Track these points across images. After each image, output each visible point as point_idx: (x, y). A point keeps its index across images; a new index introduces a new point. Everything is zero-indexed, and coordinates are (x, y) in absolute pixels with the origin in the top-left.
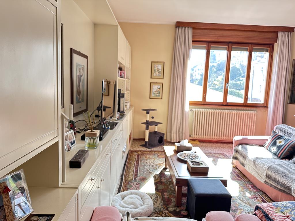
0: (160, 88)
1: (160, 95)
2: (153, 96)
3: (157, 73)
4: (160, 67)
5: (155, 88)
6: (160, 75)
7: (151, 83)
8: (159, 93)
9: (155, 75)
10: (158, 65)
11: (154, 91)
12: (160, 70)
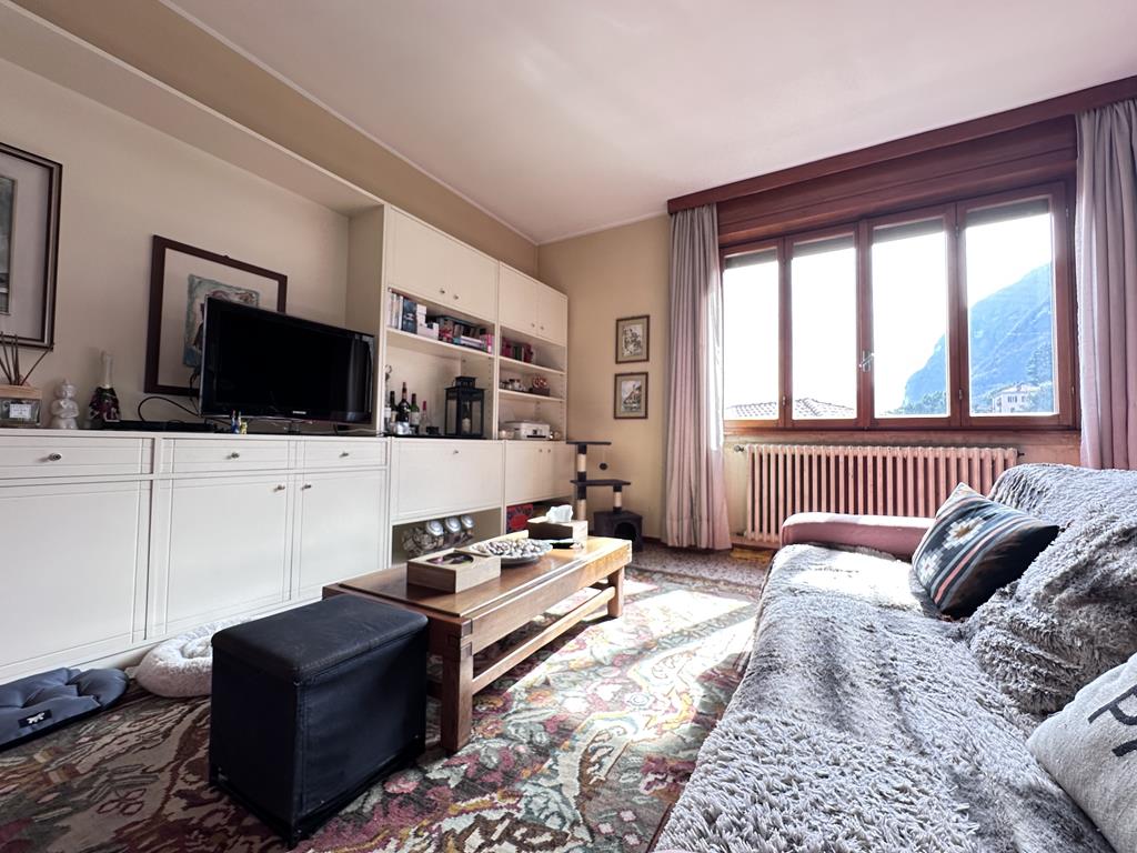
0: (639, 388)
1: (640, 408)
2: (622, 409)
3: (631, 347)
4: (638, 329)
5: (628, 387)
6: (639, 351)
7: (616, 376)
8: (639, 402)
9: (626, 353)
10: (632, 327)
11: (625, 396)
12: (639, 339)
